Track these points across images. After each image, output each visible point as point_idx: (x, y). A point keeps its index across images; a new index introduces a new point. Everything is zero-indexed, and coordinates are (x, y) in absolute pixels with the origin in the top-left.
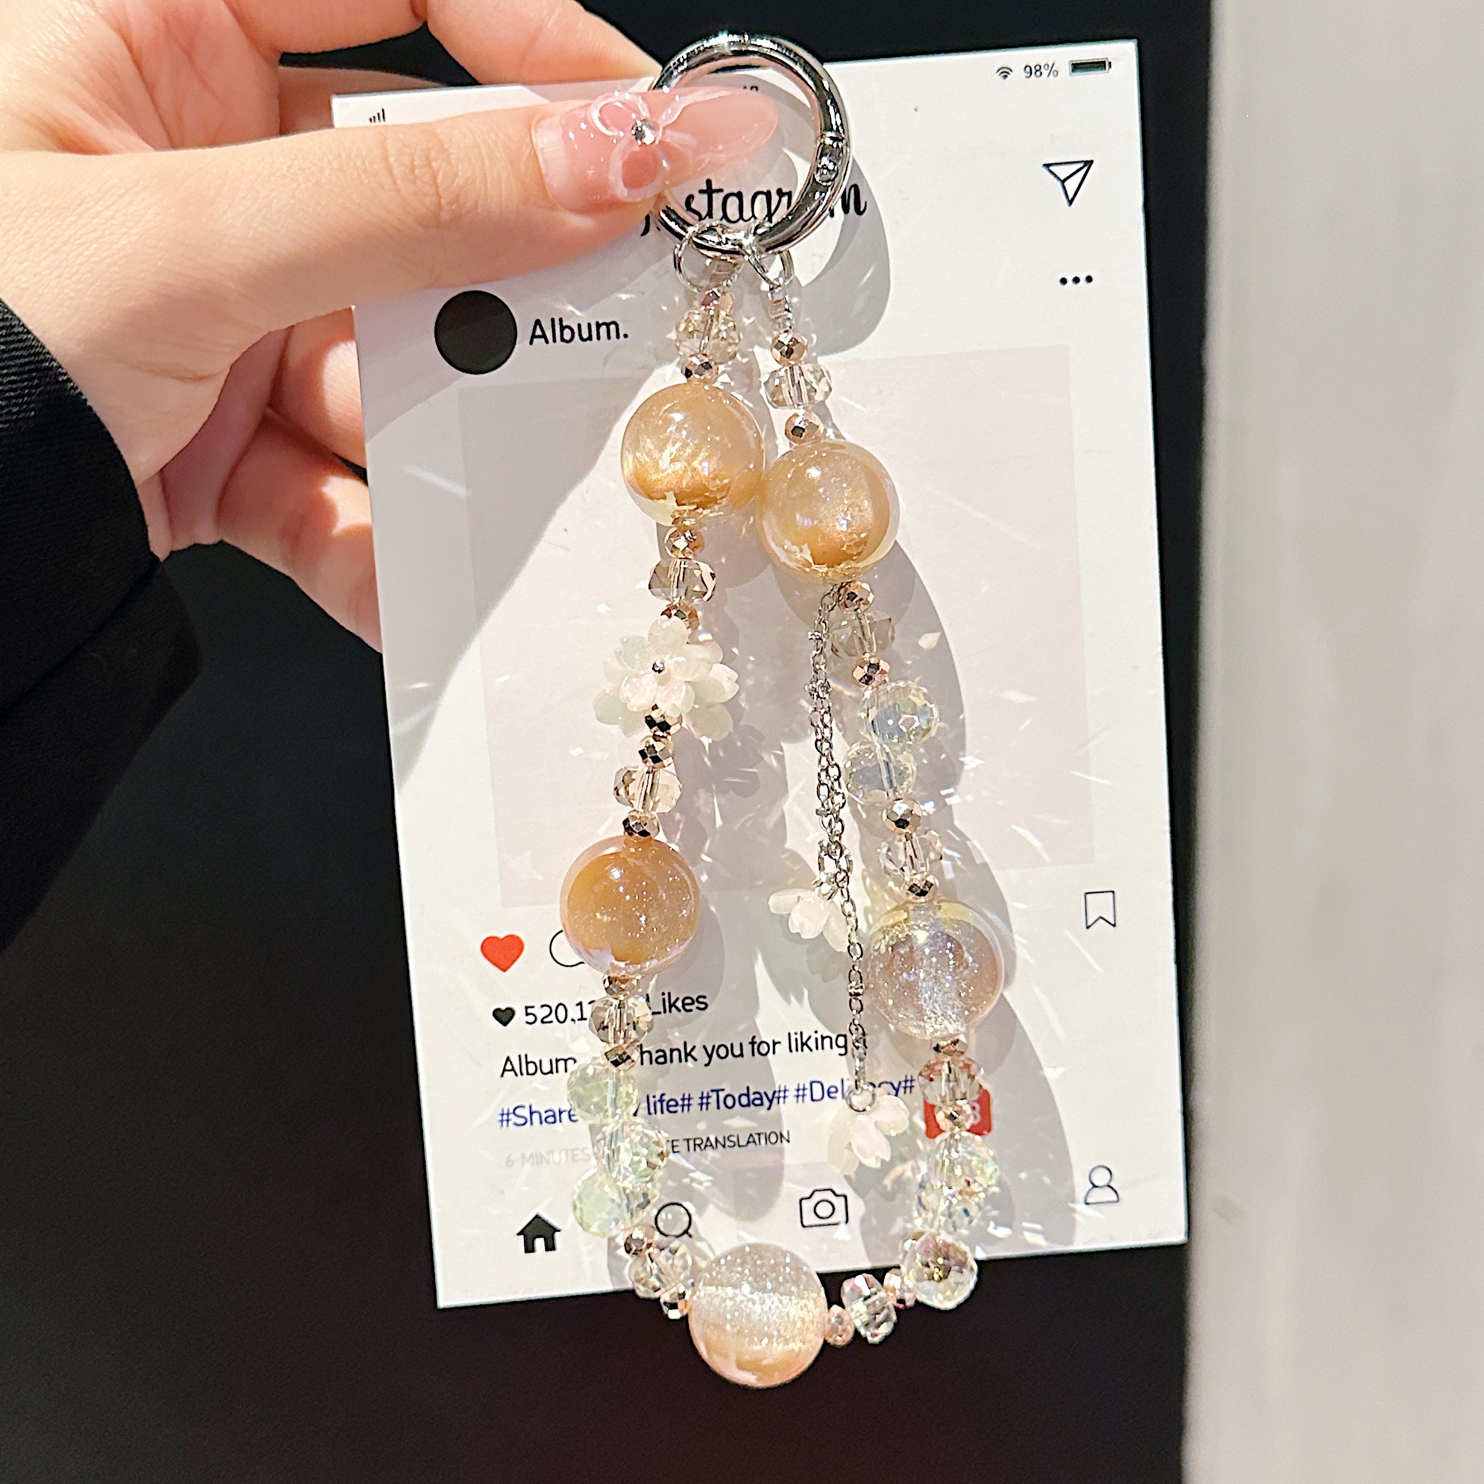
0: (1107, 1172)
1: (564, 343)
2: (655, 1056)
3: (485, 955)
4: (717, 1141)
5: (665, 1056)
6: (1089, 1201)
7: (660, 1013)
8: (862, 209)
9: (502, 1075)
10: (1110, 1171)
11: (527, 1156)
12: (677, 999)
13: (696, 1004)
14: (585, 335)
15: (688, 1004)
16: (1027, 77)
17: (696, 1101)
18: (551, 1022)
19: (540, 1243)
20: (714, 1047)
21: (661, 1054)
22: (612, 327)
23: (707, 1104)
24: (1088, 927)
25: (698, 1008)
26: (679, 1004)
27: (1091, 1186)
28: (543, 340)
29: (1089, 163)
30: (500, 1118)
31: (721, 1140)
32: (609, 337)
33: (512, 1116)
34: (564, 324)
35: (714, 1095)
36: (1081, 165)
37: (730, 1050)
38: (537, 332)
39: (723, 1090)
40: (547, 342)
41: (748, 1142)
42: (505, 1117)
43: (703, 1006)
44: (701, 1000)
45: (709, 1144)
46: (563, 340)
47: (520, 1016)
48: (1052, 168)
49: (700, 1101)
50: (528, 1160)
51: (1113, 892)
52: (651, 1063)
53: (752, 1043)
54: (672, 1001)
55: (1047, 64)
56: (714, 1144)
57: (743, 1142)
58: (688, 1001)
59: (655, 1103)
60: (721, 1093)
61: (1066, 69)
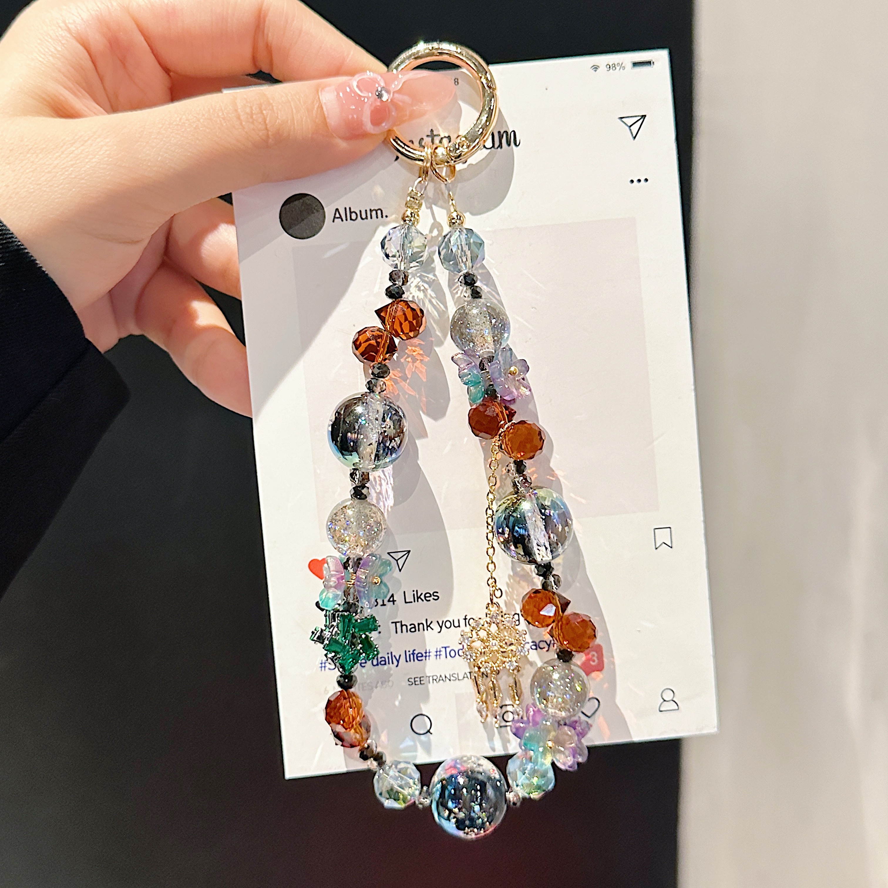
0: (672, 692)
1: (352, 221)
2: (409, 627)
3: (311, 570)
4: (446, 677)
5: (415, 627)
6: (661, 709)
7: (411, 602)
8: (518, 144)
10: (673, 692)
12: (422, 594)
13: (433, 597)
14: (364, 216)
15: (428, 597)
16: (608, 71)
17: (433, 654)
20: (443, 621)
21: (413, 626)
22: (379, 212)
23: (440, 655)
24: (656, 549)
25: (433, 599)
27: (662, 700)
28: (340, 220)
29: (644, 117)
30: (320, 665)
31: (448, 676)
32: (377, 217)
33: (327, 664)
34: (352, 210)
35: (443, 650)
36: (640, 118)
37: (452, 623)
38: (337, 215)
39: (449, 647)
40: (342, 220)
41: (464, 677)
42: (323, 665)
43: (436, 598)
44: (435, 594)
45: (441, 679)
46: (351, 219)
48: (623, 120)
49: (435, 654)
51: (670, 528)
52: (407, 632)
53: (465, 619)
54: (419, 595)
55: (619, 64)
56: (444, 679)
57: (461, 677)
58: (428, 595)
59: (410, 655)
60: (447, 649)
61: (629, 65)
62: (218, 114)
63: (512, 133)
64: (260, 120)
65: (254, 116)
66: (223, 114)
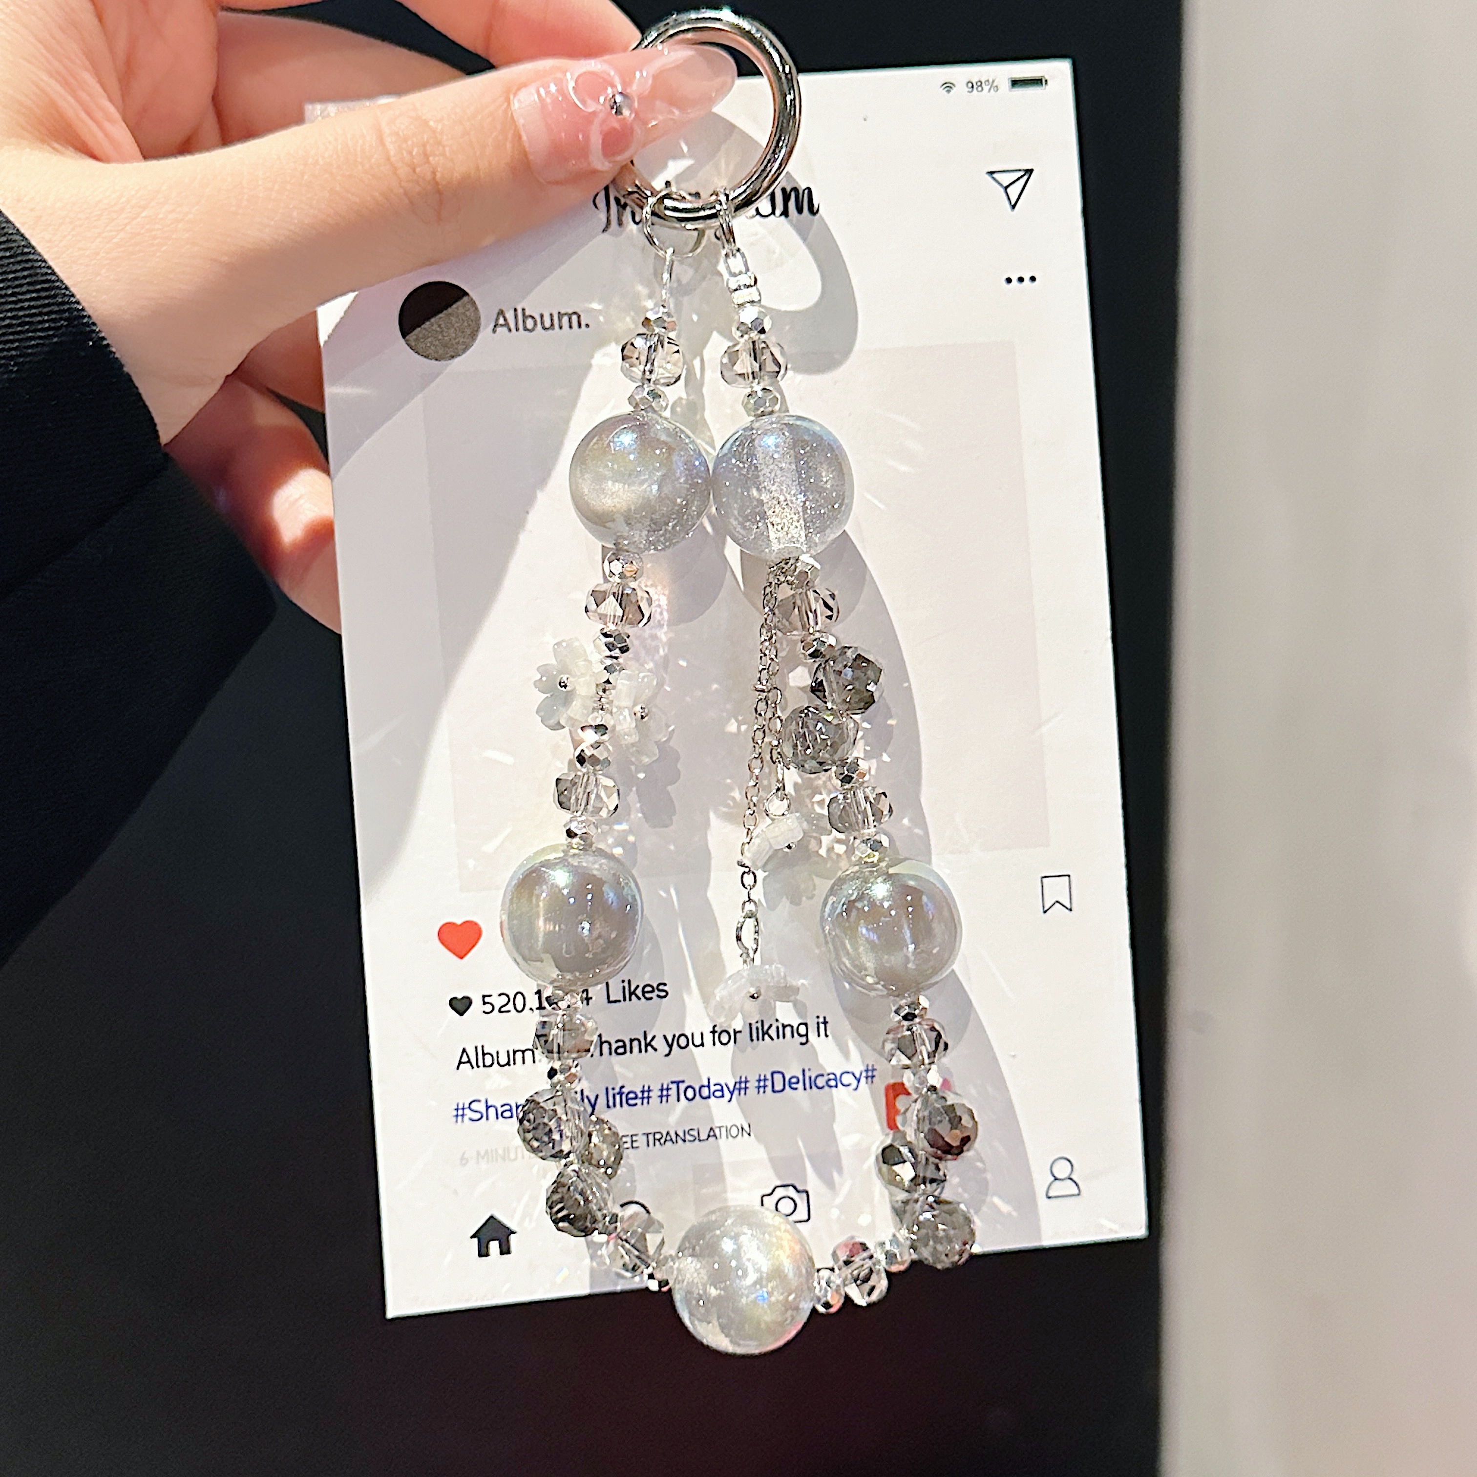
0: (1068, 1164)
1: (526, 332)
2: (614, 1046)
3: (443, 943)
4: (677, 1135)
5: (624, 1046)
6: (1050, 1194)
7: (619, 1001)
9: (458, 1068)
10: (1071, 1163)
11: (482, 1153)
12: (638, 986)
13: (656, 992)
14: (547, 324)
15: (648, 992)
16: (969, 92)
17: (655, 1094)
18: (509, 1011)
19: (494, 1246)
20: (674, 1036)
21: (621, 1044)
22: (574, 318)
23: (668, 1096)
24: (1045, 912)
25: (658, 996)
26: (639, 992)
27: (1053, 1178)
28: (505, 329)
29: (1029, 172)
30: (455, 1113)
31: (681, 1134)
32: (571, 327)
33: (467, 1111)
34: (527, 313)
35: (674, 1086)
36: (1022, 173)
37: (690, 1040)
38: (500, 320)
39: (683, 1082)
40: (510, 330)
41: (709, 1136)
42: (460, 1112)
43: (663, 994)
44: (661, 987)
45: (668, 1138)
47: (477, 1005)
48: (995, 175)
49: (659, 1093)
50: (483, 1158)
51: (1069, 876)
52: (610, 1054)
53: (713, 1032)
54: (632, 989)
55: (988, 81)
56: (674, 1139)
57: (703, 1136)
58: (648, 989)
59: (614, 1096)
60: (681, 1085)
61: (1006, 85)
63: (806, 192)
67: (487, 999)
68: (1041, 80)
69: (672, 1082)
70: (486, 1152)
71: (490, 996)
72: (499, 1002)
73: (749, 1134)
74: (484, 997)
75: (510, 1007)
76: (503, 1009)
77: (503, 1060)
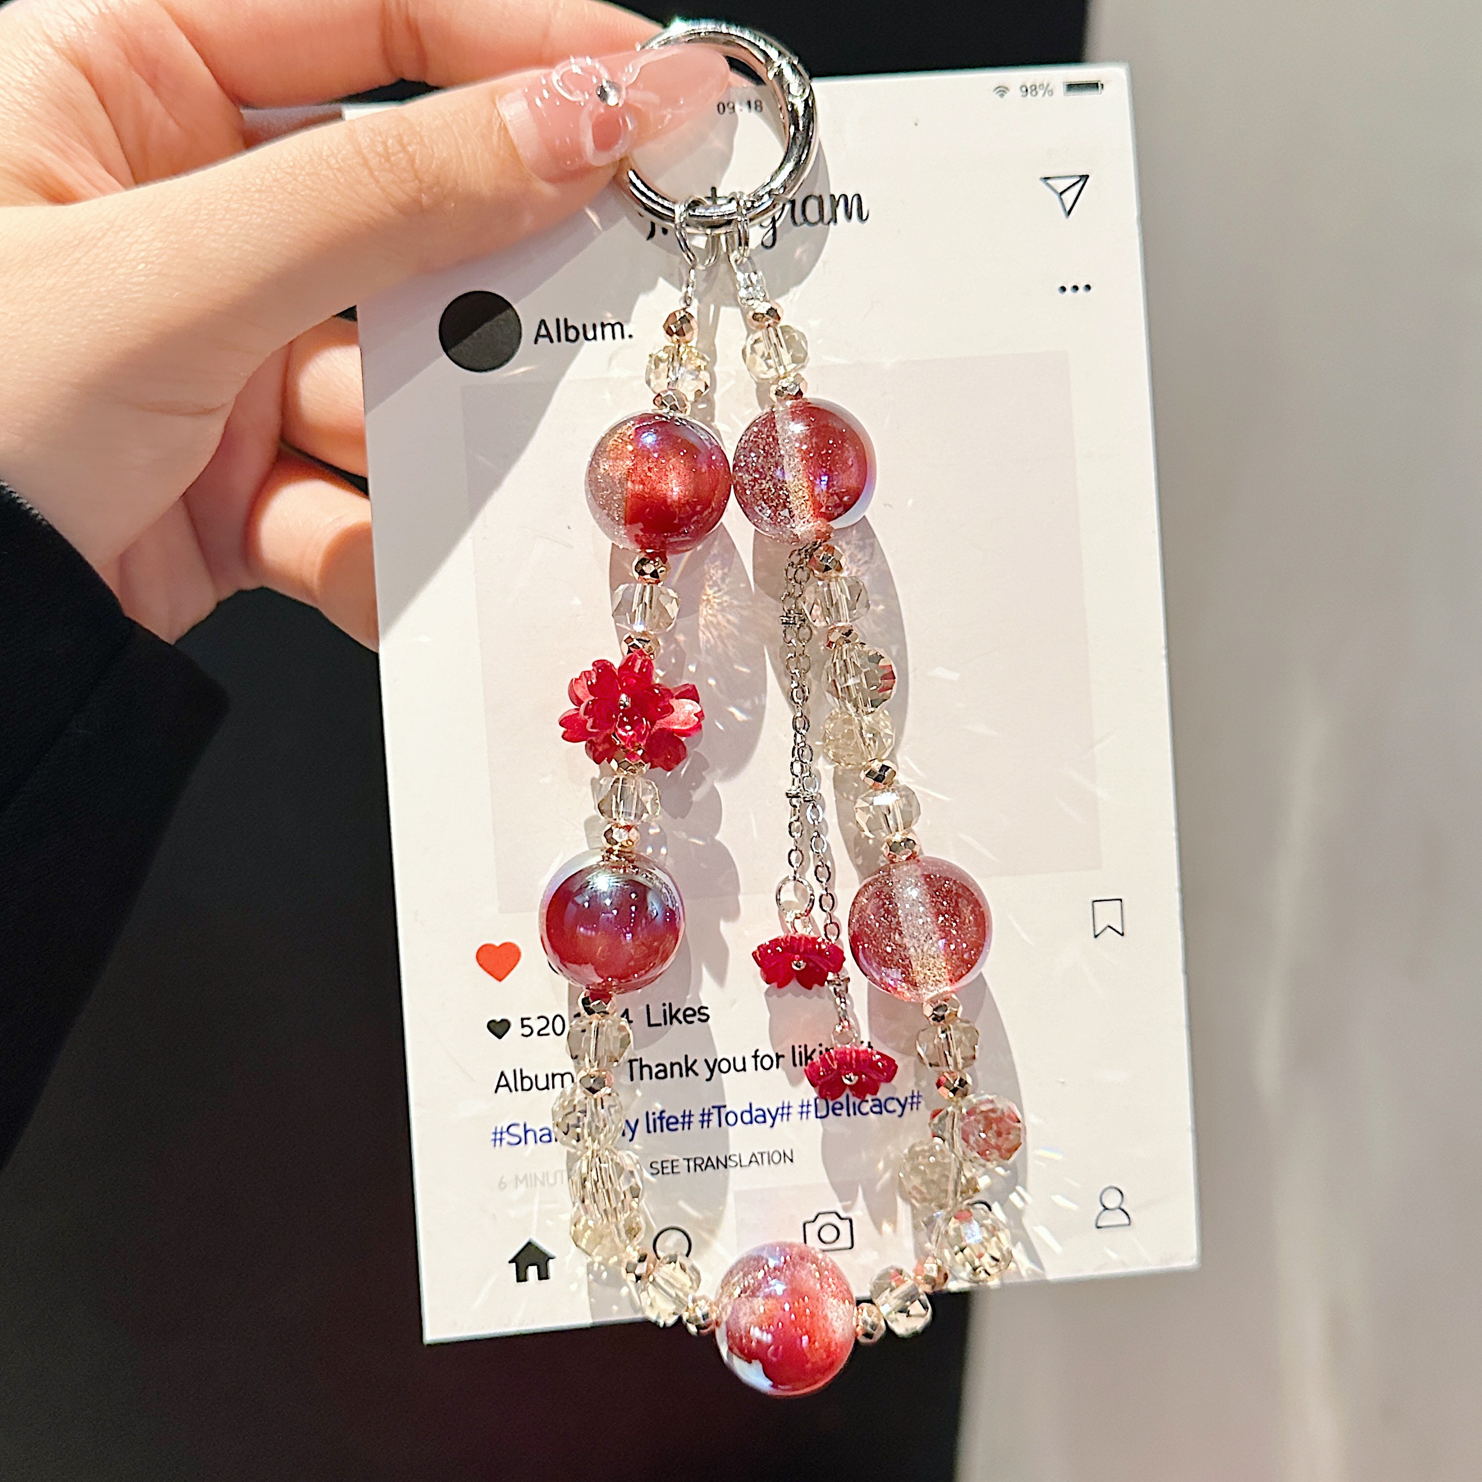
0: (1118, 1192)
1: (568, 343)
2: (655, 1070)
3: (481, 965)
4: (718, 1160)
5: (665, 1071)
6: (1100, 1224)
7: (660, 1025)
8: (864, 217)
9: (496, 1091)
10: (1121, 1193)
11: (521, 1178)
12: (679, 1010)
13: (698, 1016)
14: (590, 335)
15: (690, 1016)
16: (1023, 96)
17: (696, 1119)
18: (548, 1034)
19: (532, 1271)
20: (716, 1060)
21: (661, 1068)
22: (618, 328)
23: (709, 1121)
24: (1096, 936)
25: (700, 1020)
26: (680, 1016)
27: (1102, 1208)
28: (547, 340)
29: (1085, 178)
30: (493, 1137)
31: (723, 1160)
33: (505, 1135)
34: (569, 324)
35: (715, 1111)
36: (1078, 179)
37: (732, 1064)
38: (543, 332)
39: (725, 1106)
40: (552, 341)
41: (751, 1162)
42: (498, 1136)
43: (704, 1018)
44: (702, 1011)
45: (710, 1164)
46: (567, 339)
47: (515, 1029)
48: (1049, 181)
49: (701, 1118)
50: (521, 1182)
51: (1121, 900)
52: (651, 1078)
53: (755, 1057)
54: (673, 1012)
55: (1042, 85)
56: (715, 1164)
57: (745, 1162)
58: (689, 1012)
59: (654, 1120)
60: (722, 1110)
61: (1060, 89)
62: (328, 163)
63: (855, 199)
64: (404, 163)
65: (393, 158)
66: (337, 161)
67: (526, 1022)
68: (1097, 84)
69: (713, 1107)
70: (525, 1176)
71: (529, 1019)
72: (538, 1025)
73: (792, 1160)
74: (523, 1020)
75: (549, 1030)
76: (541, 1032)
77: (542, 1083)
